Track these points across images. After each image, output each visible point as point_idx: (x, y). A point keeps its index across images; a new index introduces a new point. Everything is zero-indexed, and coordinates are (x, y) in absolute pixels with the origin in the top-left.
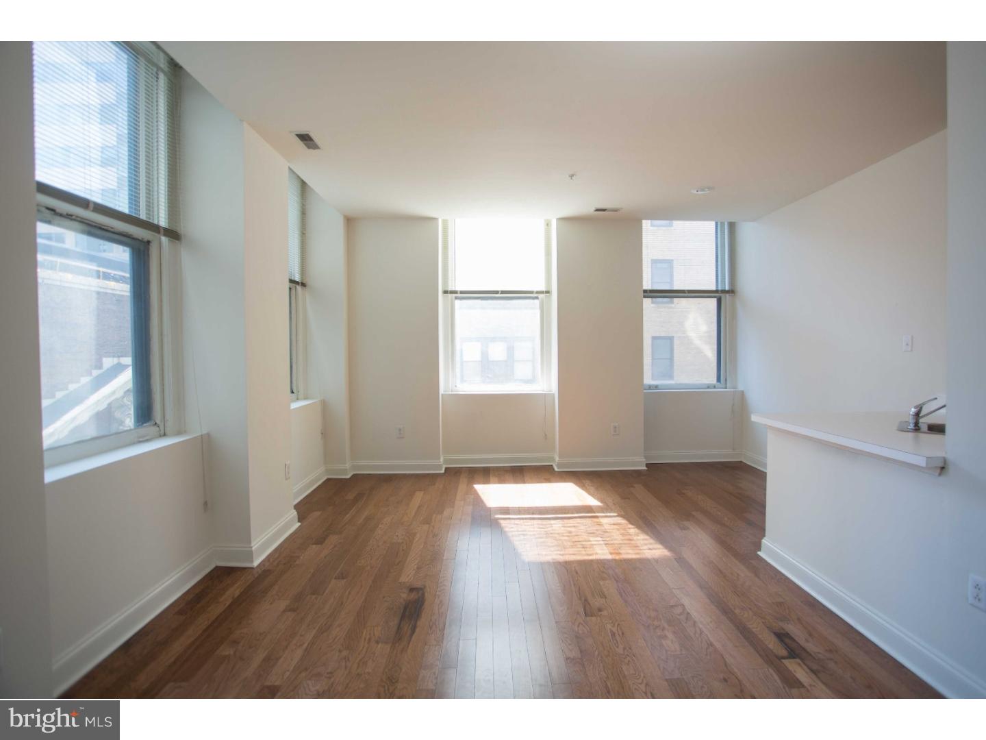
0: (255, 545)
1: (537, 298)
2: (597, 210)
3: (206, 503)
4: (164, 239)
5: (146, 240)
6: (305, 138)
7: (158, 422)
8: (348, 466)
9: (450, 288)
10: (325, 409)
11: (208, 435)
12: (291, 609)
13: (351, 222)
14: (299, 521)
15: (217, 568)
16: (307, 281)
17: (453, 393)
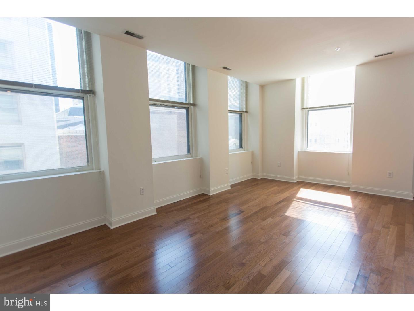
0: (211, 190)
1: (350, 107)
2: (376, 57)
3: (200, 176)
4: (192, 106)
5: (187, 107)
6: (225, 68)
7: (191, 153)
8: (260, 174)
9: (305, 107)
10: (253, 154)
11: (202, 158)
12: (208, 206)
13: (263, 87)
14: (231, 187)
15: (203, 193)
16: (248, 111)
17: (305, 151)
